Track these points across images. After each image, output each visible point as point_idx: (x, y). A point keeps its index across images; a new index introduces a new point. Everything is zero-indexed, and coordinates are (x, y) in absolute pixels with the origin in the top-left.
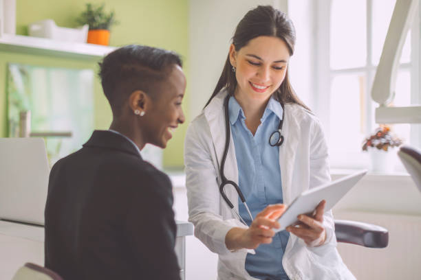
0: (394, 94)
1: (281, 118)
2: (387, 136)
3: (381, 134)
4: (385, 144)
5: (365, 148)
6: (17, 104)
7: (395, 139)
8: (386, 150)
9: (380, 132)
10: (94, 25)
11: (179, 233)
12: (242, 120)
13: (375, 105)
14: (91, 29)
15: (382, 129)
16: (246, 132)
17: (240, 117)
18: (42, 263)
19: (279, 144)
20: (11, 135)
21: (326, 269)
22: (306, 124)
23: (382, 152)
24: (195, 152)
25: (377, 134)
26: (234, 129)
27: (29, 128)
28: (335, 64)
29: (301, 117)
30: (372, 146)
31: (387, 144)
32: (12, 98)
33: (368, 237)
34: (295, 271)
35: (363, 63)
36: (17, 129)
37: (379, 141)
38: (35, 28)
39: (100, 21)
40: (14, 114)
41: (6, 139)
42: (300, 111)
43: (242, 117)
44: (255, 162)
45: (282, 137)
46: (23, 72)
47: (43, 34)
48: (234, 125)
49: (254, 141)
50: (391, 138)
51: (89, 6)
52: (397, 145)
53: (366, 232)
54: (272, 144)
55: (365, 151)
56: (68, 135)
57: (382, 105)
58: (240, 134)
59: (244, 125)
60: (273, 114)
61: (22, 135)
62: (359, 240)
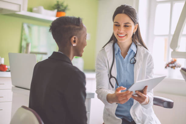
0: (179, 46)
1: (136, 53)
2: (175, 63)
3: (173, 62)
4: (174, 66)
5: (166, 67)
6: (26, 40)
7: (178, 65)
8: (174, 69)
9: (172, 61)
10: (60, 10)
11: (87, 97)
12: (120, 52)
13: (171, 50)
14: (58, 11)
15: (173, 60)
16: (121, 57)
17: (119, 51)
18: (28, 106)
19: (134, 63)
20: (22, 52)
21: (147, 115)
22: (146, 55)
23: (173, 69)
24: (100, 63)
25: (171, 62)
26: (116, 56)
27: (30, 50)
28: (156, 33)
29: (144, 52)
30: (169, 67)
31: (175, 66)
32: (23, 37)
33: (165, 104)
34: (135, 115)
35: (168, 33)
36: (25, 50)
37: (172, 65)
38: (35, 9)
39: (62, 8)
40: (24, 44)
41: (20, 54)
42: (144, 49)
43: (120, 51)
44: (124, 70)
45: (135, 60)
46: (29, 27)
47: (38, 12)
48: (116, 54)
49: (124, 61)
50: (177, 64)
51: (58, 2)
52: (179, 67)
53: (165, 101)
54: (131, 63)
55: (166, 69)
56: (45, 54)
57: (174, 51)
58: (118, 58)
59: (120, 54)
60: (132, 51)
61: (27, 52)
62: (161, 105)
